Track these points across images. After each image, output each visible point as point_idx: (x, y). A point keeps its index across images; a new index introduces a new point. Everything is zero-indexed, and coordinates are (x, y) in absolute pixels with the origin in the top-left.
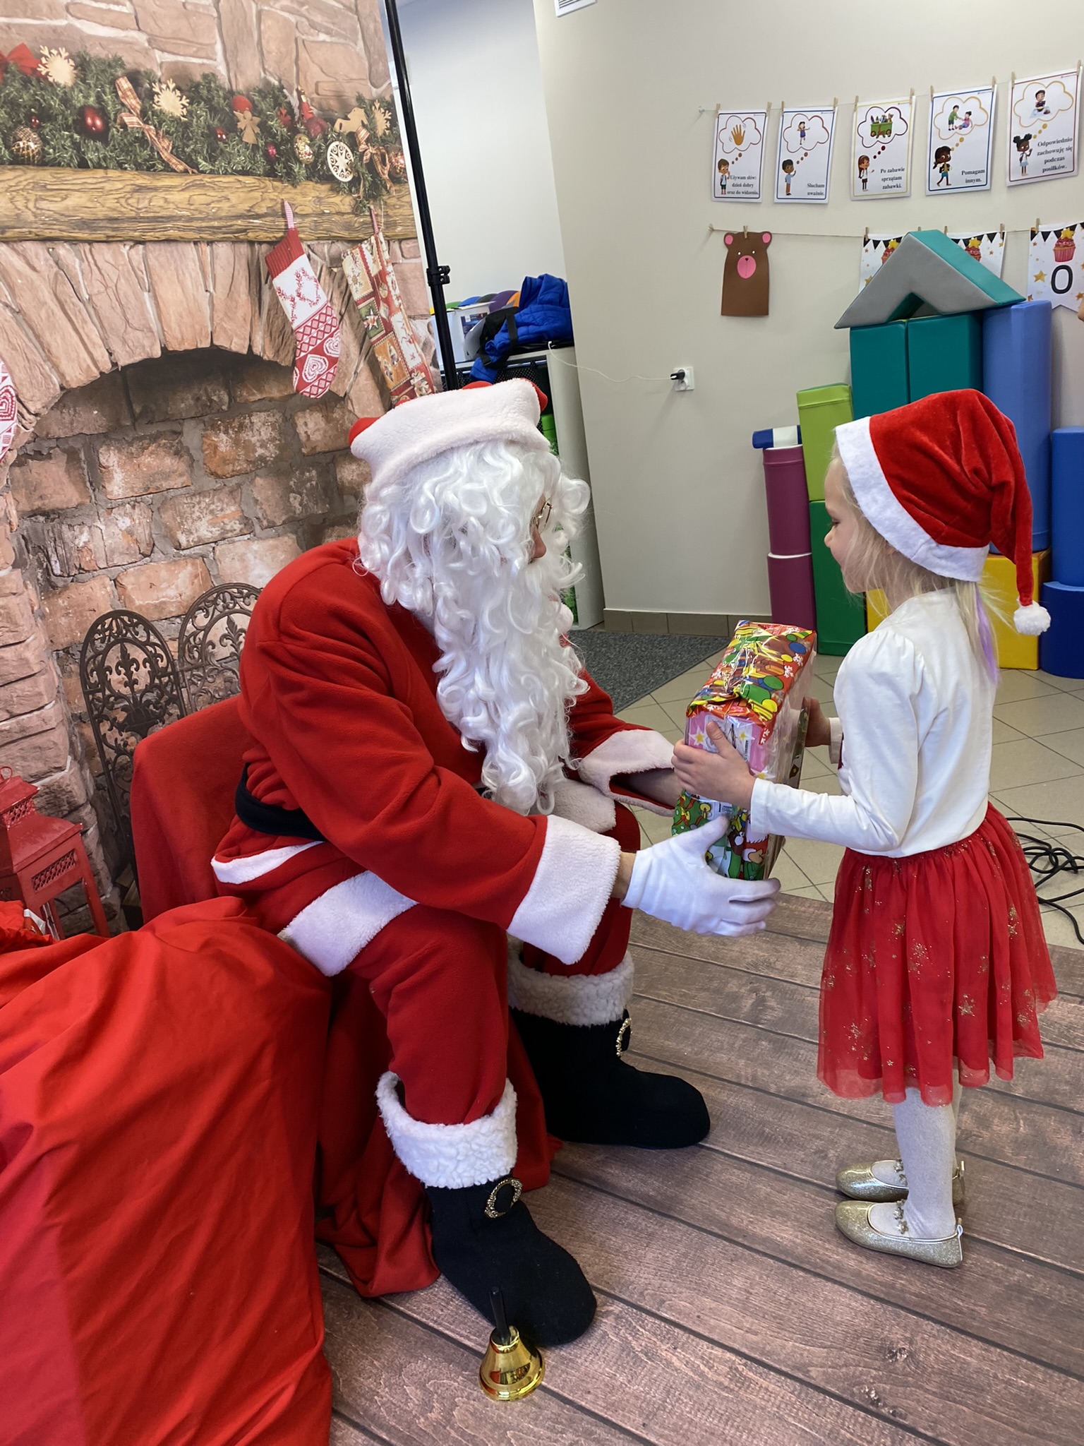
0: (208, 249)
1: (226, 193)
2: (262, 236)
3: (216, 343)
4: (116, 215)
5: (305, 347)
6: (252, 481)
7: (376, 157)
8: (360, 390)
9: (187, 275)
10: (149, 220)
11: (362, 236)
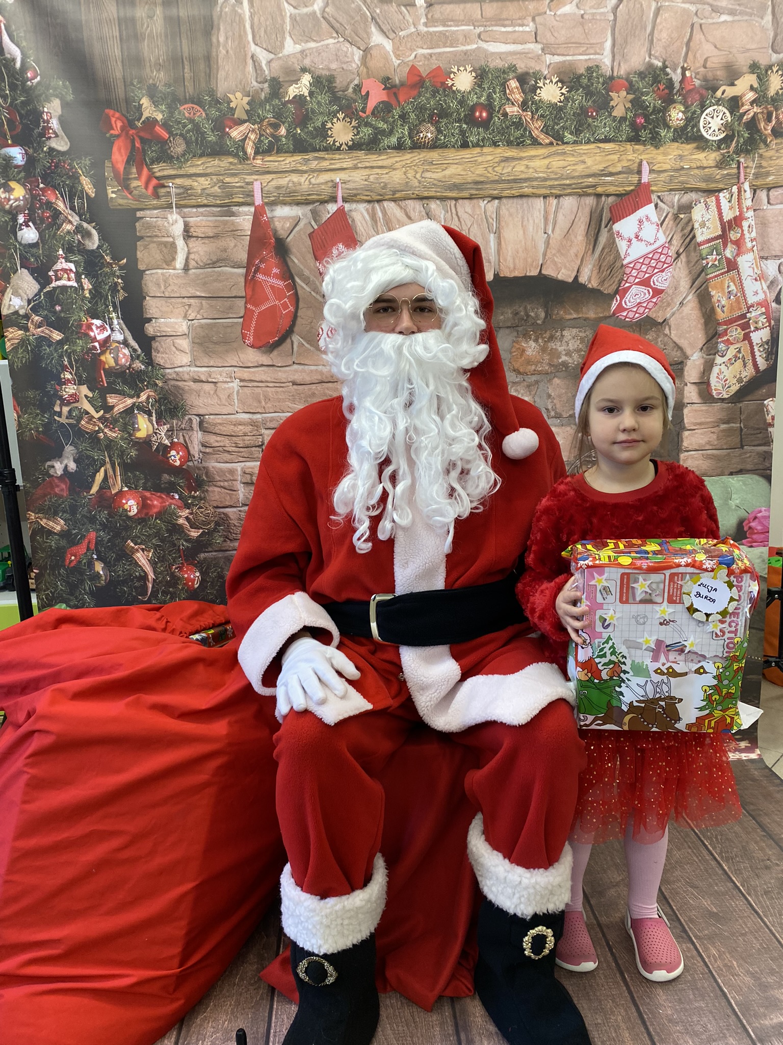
0: (554, 202)
1: (584, 158)
2: (612, 189)
3: (544, 272)
4: (482, 179)
5: (631, 279)
6: (550, 381)
7: (760, 116)
8: (682, 318)
9: (531, 221)
10: (509, 181)
11: (721, 186)
